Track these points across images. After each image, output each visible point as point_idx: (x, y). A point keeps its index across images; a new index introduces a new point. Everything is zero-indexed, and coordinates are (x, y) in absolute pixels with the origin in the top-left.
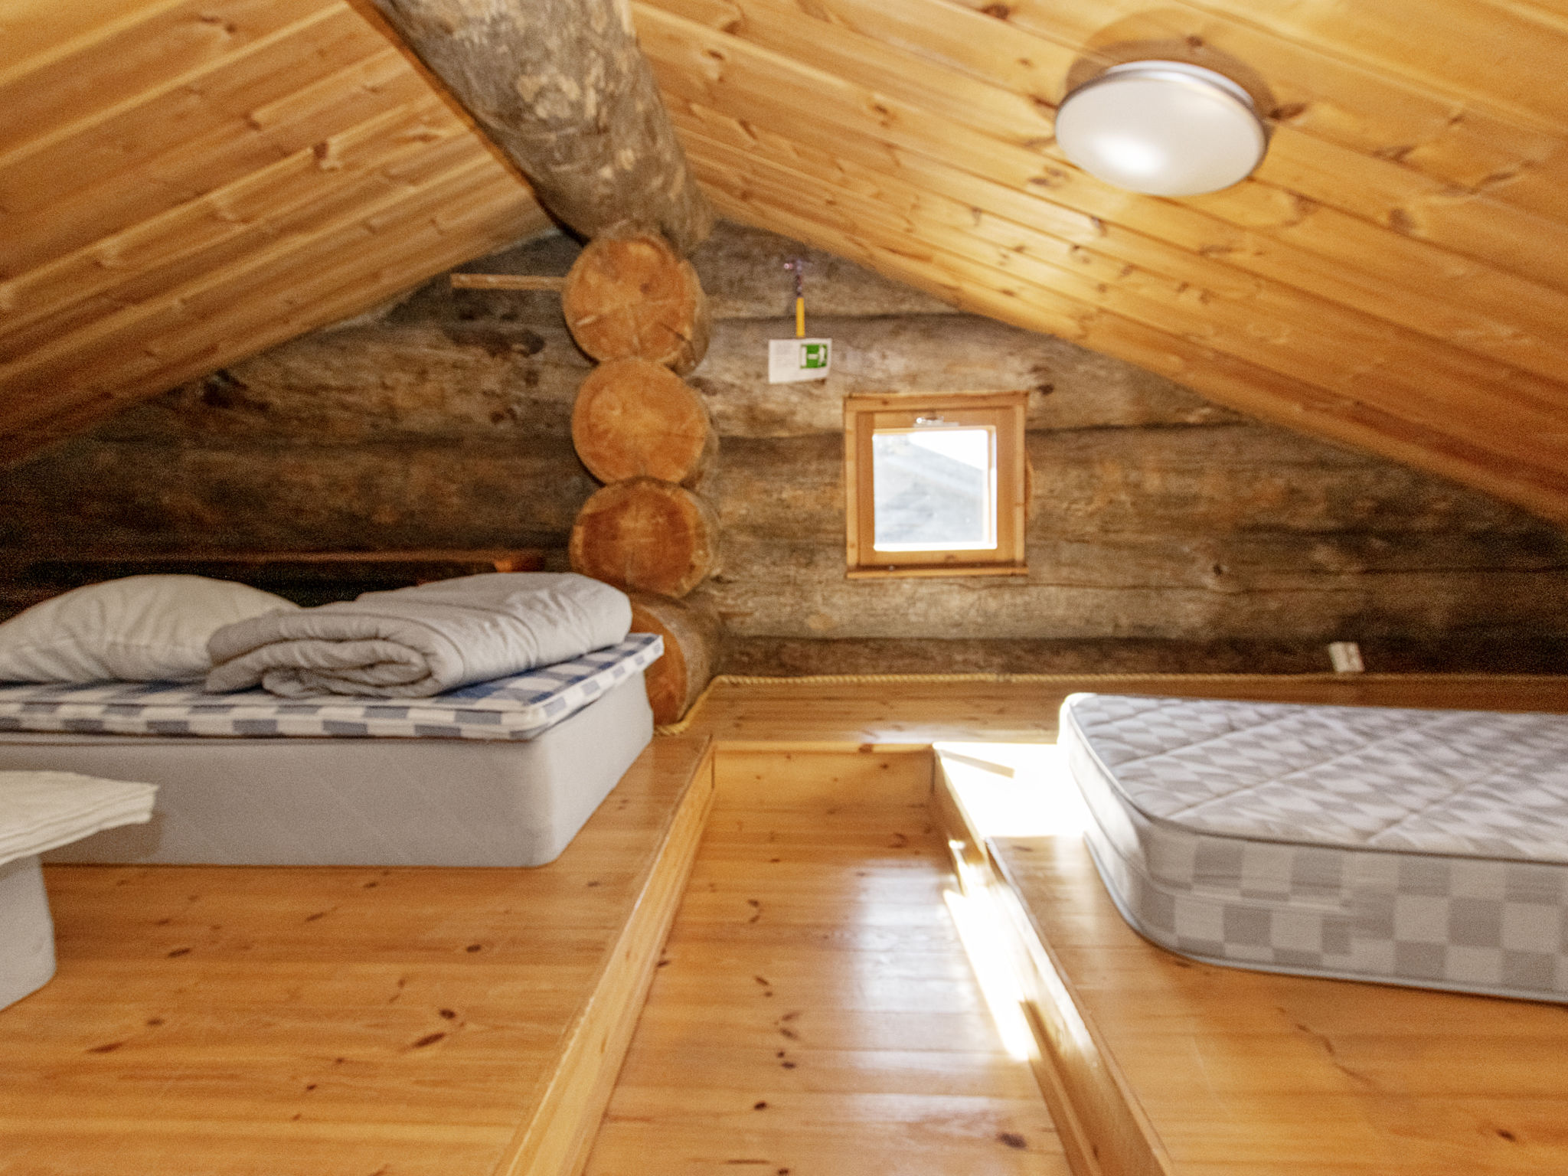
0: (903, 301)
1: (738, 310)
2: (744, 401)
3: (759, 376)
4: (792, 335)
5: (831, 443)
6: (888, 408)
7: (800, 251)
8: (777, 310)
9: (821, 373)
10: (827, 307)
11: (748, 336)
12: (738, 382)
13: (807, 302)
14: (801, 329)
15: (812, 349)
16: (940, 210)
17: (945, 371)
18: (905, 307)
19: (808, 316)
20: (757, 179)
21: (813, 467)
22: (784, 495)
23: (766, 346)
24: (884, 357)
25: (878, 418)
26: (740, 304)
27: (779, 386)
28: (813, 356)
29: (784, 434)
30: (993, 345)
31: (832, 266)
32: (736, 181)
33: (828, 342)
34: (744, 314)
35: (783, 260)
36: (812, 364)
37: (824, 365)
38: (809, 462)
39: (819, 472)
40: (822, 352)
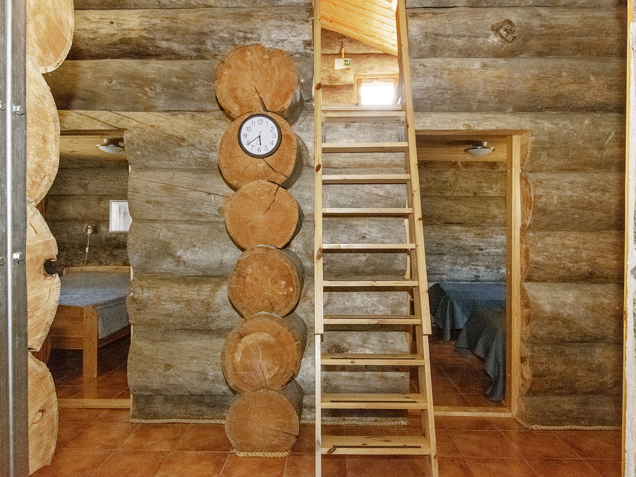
0: (369, 50)
1: (327, 52)
2: (328, 74)
3: (332, 68)
4: (341, 58)
5: (350, 86)
6: (365, 78)
7: (343, 37)
8: (337, 52)
9: (348, 67)
10: (350, 51)
11: (330, 57)
12: (327, 69)
13: (345, 49)
14: (343, 57)
15: (346, 61)
16: (376, 24)
17: (380, 67)
18: (370, 52)
19: (345, 54)
20: (335, 17)
21: (346, 91)
22: (338, 99)
23: (334, 60)
24: (364, 63)
25: (363, 80)
26: (327, 50)
27: (338, 70)
28: (346, 63)
29: (338, 84)
30: (392, 60)
31: (352, 40)
32: (329, 17)
33: (350, 59)
34: (328, 53)
35: (339, 39)
36: (346, 65)
37: (349, 65)
38: (345, 90)
39: (347, 93)
40: (349, 62)
